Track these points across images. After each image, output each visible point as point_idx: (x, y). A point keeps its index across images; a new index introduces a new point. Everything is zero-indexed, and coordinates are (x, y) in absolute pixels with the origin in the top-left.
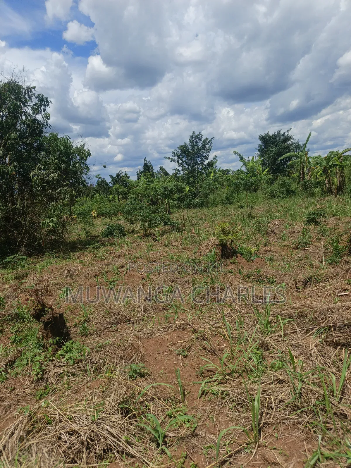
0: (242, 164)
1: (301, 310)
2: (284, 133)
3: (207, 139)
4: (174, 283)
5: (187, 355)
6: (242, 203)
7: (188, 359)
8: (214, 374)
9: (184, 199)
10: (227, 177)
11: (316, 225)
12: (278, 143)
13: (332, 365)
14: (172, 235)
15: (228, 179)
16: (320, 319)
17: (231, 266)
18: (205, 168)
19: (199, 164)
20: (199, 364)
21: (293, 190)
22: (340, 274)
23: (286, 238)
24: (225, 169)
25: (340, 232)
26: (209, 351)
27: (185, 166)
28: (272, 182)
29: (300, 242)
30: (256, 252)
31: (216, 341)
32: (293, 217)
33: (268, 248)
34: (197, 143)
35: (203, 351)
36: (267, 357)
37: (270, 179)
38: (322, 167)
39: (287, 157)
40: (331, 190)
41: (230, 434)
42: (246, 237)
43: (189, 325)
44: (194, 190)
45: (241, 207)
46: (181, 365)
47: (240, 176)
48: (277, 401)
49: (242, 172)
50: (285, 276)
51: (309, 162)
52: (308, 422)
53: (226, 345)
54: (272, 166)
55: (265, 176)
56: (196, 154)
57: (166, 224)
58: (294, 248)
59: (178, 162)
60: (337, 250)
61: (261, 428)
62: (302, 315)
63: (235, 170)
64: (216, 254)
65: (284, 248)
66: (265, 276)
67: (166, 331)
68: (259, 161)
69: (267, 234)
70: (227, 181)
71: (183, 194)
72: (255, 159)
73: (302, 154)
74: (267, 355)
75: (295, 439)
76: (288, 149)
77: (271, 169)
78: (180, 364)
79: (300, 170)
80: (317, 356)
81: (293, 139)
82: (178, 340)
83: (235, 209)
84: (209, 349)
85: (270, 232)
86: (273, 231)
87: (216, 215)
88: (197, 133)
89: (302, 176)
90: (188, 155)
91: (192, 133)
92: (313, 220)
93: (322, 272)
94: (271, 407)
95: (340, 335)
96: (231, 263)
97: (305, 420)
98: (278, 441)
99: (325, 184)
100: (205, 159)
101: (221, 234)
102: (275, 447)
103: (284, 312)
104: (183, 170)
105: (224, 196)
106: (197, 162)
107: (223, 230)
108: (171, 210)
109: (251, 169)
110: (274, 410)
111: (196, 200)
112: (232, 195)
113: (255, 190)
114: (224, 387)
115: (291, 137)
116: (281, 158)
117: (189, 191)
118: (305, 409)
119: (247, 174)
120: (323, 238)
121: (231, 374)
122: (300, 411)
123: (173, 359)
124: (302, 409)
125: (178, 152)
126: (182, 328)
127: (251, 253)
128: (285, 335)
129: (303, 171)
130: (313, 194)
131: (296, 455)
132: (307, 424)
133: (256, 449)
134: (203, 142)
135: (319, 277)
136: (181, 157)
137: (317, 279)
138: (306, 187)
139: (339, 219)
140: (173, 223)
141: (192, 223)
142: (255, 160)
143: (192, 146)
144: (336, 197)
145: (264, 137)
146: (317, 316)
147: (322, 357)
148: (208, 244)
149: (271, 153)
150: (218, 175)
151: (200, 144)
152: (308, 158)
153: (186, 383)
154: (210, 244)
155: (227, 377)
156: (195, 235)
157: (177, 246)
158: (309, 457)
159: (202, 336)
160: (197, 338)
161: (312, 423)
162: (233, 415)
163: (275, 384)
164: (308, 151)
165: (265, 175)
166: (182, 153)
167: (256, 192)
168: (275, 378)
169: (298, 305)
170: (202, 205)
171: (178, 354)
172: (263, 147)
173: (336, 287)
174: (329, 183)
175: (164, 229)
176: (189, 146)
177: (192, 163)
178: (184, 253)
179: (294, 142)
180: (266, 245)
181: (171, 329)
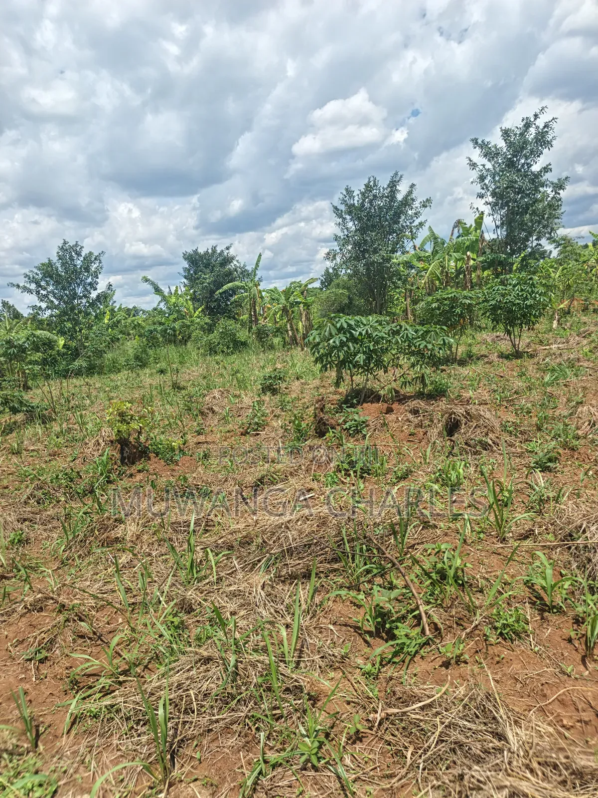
0: (159, 298)
1: (244, 533)
2: (222, 251)
3: (91, 253)
4: (27, 523)
5: (46, 658)
6: (163, 365)
7: (48, 663)
8: (98, 678)
9: (56, 361)
10: (133, 321)
11: (274, 395)
12: (214, 266)
13: (286, 613)
14: (29, 431)
15: (136, 323)
16: (271, 542)
17: (139, 477)
18: (92, 304)
19: (81, 298)
20: (71, 667)
21: (243, 340)
22: (303, 467)
23: (230, 419)
24: (131, 307)
25: (305, 403)
26: (90, 638)
27: (52, 302)
28: (210, 329)
29: (250, 424)
30: (182, 446)
31: (103, 617)
32: (242, 384)
33: (202, 438)
34: (73, 260)
35: (80, 641)
36: (190, 625)
37: (206, 324)
38: (281, 306)
39: (230, 289)
40: (296, 340)
41: (122, 781)
42: (168, 423)
43: (52, 599)
44: (73, 344)
45: (162, 372)
46: (34, 679)
47: (158, 318)
48: (200, 697)
49: (161, 312)
50: (226, 481)
51: (262, 298)
52: (247, 716)
53: (123, 619)
54: (207, 303)
55: (199, 320)
56: (72, 279)
57: (15, 411)
58: (242, 434)
59: (38, 293)
60: (299, 430)
61: (174, 750)
62: (246, 542)
63: (149, 308)
64: (111, 459)
65: (228, 434)
66: (196, 485)
67: (5, 621)
68: (186, 294)
69: (202, 413)
70: (134, 328)
71: (54, 353)
72: (179, 290)
73: (251, 285)
74: (189, 620)
75: (228, 751)
76: (229, 276)
77: (207, 308)
78: (30, 679)
79: (251, 309)
80: (265, 604)
81: (237, 261)
82: (29, 633)
83: (151, 375)
84: (91, 635)
85: (206, 411)
86: (211, 409)
87: (117, 387)
88: (72, 243)
89: (253, 318)
90: (57, 281)
91: (63, 242)
92: (270, 388)
93: (279, 466)
94: (191, 709)
95: (298, 562)
96: (139, 471)
97: (242, 714)
98: (201, 765)
99: (287, 331)
100: (91, 288)
101: (119, 421)
102: (196, 777)
103: (220, 542)
104: (48, 308)
105: (131, 352)
106: (75, 294)
107: (122, 414)
108: (30, 383)
109: (175, 307)
110: (196, 713)
111: (80, 363)
112: (145, 351)
113: (184, 341)
114: (113, 698)
115: (233, 258)
116: (221, 291)
117: (64, 345)
118: (242, 695)
119: (169, 315)
120: (283, 413)
121: (129, 670)
122: (236, 701)
123: (18, 672)
124: (239, 698)
125: (37, 274)
126: (38, 607)
127: (173, 449)
128: (220, 579)
129: (255, 311)
130: (272, 347)
131: (229, 780)
132: (247, 720)
133: (165, 791)
134: (84, 259)
135: (274, 476)
136: (43, 283)
137: (272, 479)
138: (261, 335)
139: (305, 384)
140: (33, 407)
141: (71, 405)
142: (180, 292)
143: (63, 264)
144: (303, 350)
145: (190, 255)
146: (267, 538)
147: (272, 604)
148: (98, 441)
149: (203, 283)
150: (118, 317)
151: (79, 263)
152: (260, 292)
153: (42, 711)
154: (101, 441)
155: (122, 678)
156: (76, 426)
157: (37, 451)
158: (247, 773)
159: (77, 615)
160: (68, 620)
161: (253, 716)
162: (128, 744)
163: (198, 669)
164: (260, 280)
165: (198, 316)
166: (44, 276)
167: (186, 345)
168: (197, 657)
169: (241, 526)
170: (91, 370)
171: (27, 660)
172: (192, 272)
173: (297, 487)
174: (292, 329)
175: (12, 420)
176: (59, 265)
177: (66, 295)
178: (53, 463)
179: (238, 265)
180: (199, 433)
181: (16, 614)
